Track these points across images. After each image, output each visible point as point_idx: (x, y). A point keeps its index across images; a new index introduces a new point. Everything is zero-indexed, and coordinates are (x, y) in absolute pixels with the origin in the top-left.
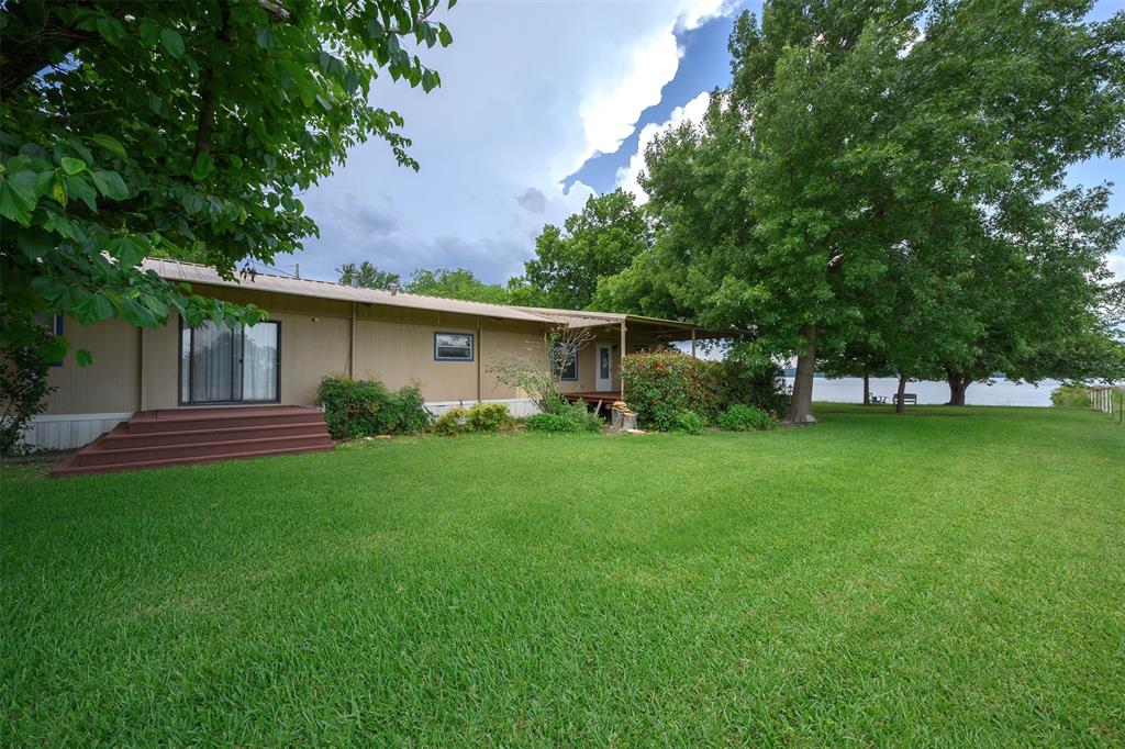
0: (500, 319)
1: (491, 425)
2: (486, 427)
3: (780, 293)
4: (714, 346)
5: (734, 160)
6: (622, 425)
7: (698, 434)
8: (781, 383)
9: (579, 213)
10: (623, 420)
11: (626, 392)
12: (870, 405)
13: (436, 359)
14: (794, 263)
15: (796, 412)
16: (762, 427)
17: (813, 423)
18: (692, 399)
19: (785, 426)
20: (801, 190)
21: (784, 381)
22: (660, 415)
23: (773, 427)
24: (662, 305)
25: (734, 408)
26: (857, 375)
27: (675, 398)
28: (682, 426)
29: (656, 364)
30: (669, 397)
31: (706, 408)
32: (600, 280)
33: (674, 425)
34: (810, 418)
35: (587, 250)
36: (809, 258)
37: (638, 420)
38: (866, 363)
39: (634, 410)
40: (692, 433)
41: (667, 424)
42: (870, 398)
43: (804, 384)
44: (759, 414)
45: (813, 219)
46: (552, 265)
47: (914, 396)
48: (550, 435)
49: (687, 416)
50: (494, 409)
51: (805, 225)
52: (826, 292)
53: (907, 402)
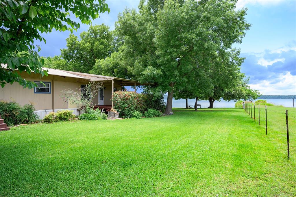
0: (64, 77)
1: (66, 118)
2: (64, 119)
3: (164, 73)
4: (138, 88)
5: (150, 27)
6: (114, 117)
7: (140, 119)
8: (162, 101)
9: (86, 31)
10: (114, 115)
11: (114, 105)
12: (188, 108)
13: (35, 93)
14: (168, 64)
15: (168, 111)
16: (158, 116)
17: (173, 114)
18: (137, 107)
19: (164, 115)
20: (170, 42)
21: (163, 101)
22: (127, 113)
23: (161, 116)
24: (122, 72)
25: (150, 110)
26: (184, 98)
27: (132, 107)
28: (135, 116)
29: (126, 95)
30: (130, 106)
31: (140, 110)
32: (97, 60)
33: (131, 116)
34: (171, 113)
35: (91, 47)
36: (172, 63)
37: (119, 115)
38: (186, 94)
39: (118, 111)
40: (138, 118)
41: (129, 116)
42: (188, 106)
43: (170, 102)
44: (157, 112)
45: (173, 51)
46: (73, 51)
47: (200, 105)
48: (90, 121)
49: (136, 113)
50: (68, 113)
51: (171, 53)
52: (177, 73)
53: (198, 107)
